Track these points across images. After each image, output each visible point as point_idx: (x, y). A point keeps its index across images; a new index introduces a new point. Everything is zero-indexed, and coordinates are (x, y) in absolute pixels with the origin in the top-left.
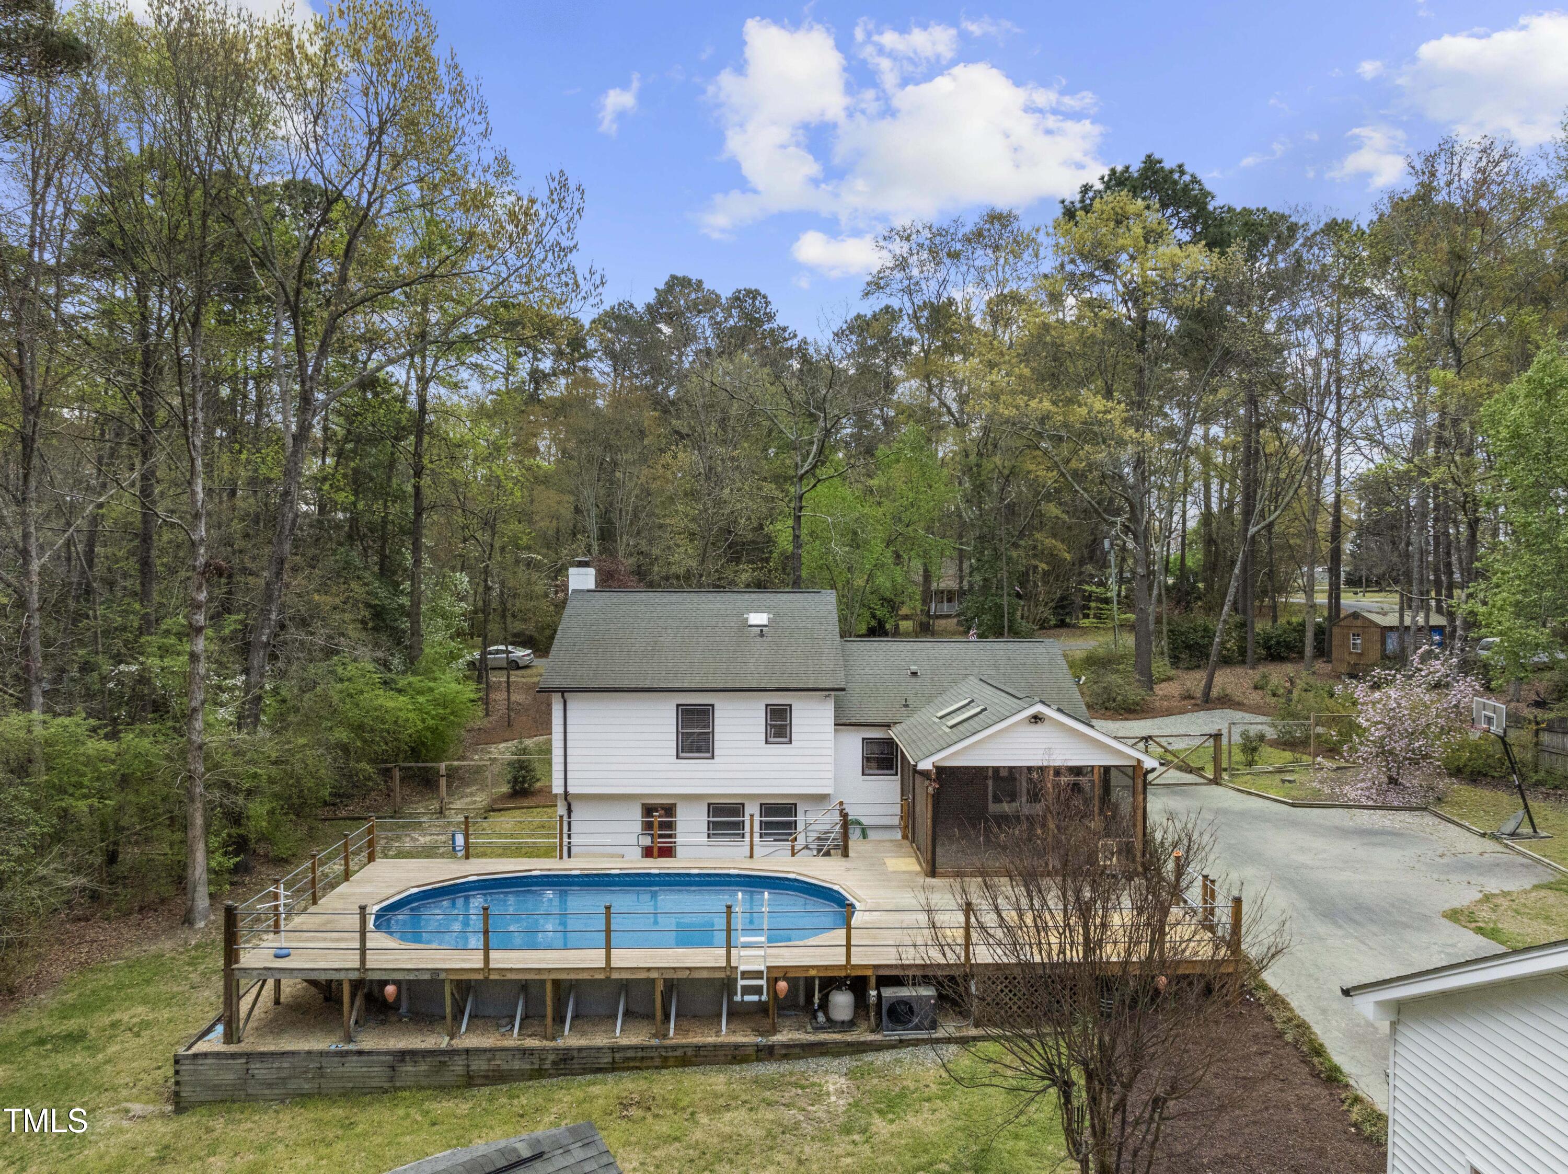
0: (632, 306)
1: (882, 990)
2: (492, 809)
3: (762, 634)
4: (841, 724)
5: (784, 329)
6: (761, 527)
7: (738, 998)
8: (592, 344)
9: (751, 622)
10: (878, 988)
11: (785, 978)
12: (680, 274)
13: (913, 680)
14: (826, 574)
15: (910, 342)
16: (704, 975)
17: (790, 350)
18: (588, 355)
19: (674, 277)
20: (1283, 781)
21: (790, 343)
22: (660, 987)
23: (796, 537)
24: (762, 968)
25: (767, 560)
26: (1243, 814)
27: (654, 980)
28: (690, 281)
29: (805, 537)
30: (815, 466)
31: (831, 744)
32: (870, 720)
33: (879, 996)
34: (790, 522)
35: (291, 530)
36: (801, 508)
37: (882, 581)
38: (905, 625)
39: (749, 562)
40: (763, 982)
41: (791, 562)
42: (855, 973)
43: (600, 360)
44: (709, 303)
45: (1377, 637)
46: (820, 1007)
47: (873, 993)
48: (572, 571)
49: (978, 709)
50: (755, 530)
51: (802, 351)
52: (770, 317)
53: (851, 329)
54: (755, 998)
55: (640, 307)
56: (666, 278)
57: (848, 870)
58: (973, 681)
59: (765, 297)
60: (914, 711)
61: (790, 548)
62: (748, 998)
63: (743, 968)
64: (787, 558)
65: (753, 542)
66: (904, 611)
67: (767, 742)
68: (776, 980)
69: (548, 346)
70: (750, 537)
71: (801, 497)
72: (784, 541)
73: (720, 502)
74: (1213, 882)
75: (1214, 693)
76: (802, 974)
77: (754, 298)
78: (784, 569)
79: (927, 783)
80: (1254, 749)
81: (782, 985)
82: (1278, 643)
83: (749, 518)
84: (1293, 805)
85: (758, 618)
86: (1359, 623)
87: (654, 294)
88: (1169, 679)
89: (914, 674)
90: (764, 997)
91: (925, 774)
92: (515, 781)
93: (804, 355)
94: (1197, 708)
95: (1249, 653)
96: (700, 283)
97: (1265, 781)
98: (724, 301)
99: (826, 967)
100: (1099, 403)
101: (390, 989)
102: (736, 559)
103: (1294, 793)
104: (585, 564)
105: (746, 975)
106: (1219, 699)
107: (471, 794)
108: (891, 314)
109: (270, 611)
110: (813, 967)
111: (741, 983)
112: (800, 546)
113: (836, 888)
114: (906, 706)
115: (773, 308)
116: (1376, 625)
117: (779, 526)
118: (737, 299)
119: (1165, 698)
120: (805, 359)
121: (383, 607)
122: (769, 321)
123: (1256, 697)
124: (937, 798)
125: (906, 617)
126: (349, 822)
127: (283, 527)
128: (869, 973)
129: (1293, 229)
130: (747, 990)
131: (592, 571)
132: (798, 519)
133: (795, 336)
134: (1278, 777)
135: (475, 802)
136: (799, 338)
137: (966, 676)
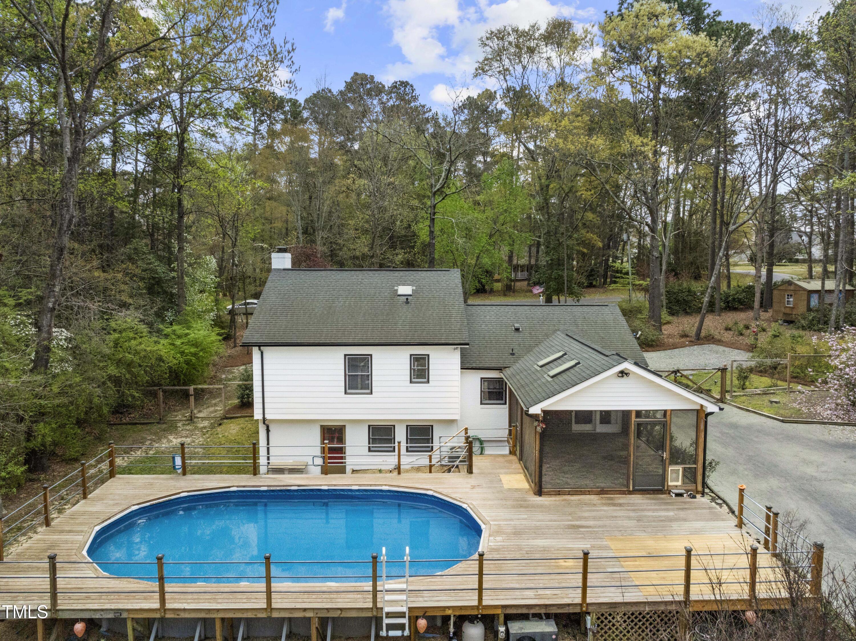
0: (330, 91)
1: (510, 625)
2: (226, 417)
3: (407, 302)
4: (465, 367)
5: (424, 106)
6: (409, 226)
7: (383, 633)
8: (306, 114)
9: (400, 292)
10: (506, 624)
11: (424, 617)
12: (360, 72)
13: (517, 334)
14: (450, 256)
15: (502, 112)
16: (354, 614)
17: (427, 120)
18: (304, 121)
19: (356, 74)
20: (771, 402)
21: (427, 115)
22: (315, 624)
23: (432, 232)
24: (404, 609)
25: (413, 247)
26: (749, 428)
27: (309, 618)
28: (366, 76)
29: (437, 233)
30: (443, 187)
31: (458, 384)
32: (487, 365)
33: (507, 631)
34: (428, 223)
35: (69, 226)
36: (434, 214)
37: (486, 260)
38: (498, 286)
39: (402, 248)
40: (405, 621)
41: (428, 248)
42: (485, 612)
43: (311, 124)
44: (379, 89)
45: (805, 297)
46: (454, 633)
47: (502, 629)
48: (274, 255)
49: (572, 363)
50: (406, 228)
51: (435, 119)
52: (415, 98)
53: (464, 106)
54: (398, 633)
55: (335, 91)
56: (352, 75)
57: (473, 487)
58: (560, 336)
59: (412, 86)
60: (519, 358)
61: (428, 239)
62: (392, 633)
63: (387, 609)
64: (425, 246)
65: (405, 236)
66: (496, 277)
67: (411, 382)
68: (417, 618)
69: (279, 116)
70: (403, 232)
71: (434, 206)
72: (424, 235)
73: (382, 210)
74: (776, 515)
75: (703, 334)
76: (439, 613)
77: (406, 86)
78: (424, 252)
79: (536, 423)
80: (746, 378)
81: (422, 623)
82: (734, 299)
83: (402, 221)
84: (783, 421)
85: (405, 290)
86: (792, 288)
87: (344, 84)
88: (668, 323)
89: (517, 330)
90: (407, 633)
91: (535, 417)
92: (242, 397)
93: (436, 122)
94: (692, 343)
95: (717, 306)
96: (372, 77)
97: (757, 401)
98: (387, 88)
99: (461, 608)
100: (637, 140)
101: (79, 627)
102: (393, 247)
103: (782, 412)
104: (284, 251)
105: (389, 615)
106: (705, 337)
107: (215, 405)
108: (490, 96)
109: (54, 285)
110: (449, 608)
111: (386, 621)
112: (433, 238)
113: (465, 506)
114: (513, 354)
115: (417, 92)
116: (804, 289)
117: (421, 225)
118: (395, 87)
119: (670, 336)
120: (437, 124)
121: (160, 279)
122: (414, 101)
123: (727, 336)
124: (543, 436)
125: (498, 281)
126: (129, 427)
127: (62, 224)
128: (499, 611)
129: (751, 33)
130: (390, 627)
131: (288, 256)
132: (433, 220)
133: (430, 110)
134: (766, 398)
135: (216, 411)
136: (433, 111)
137: (555, 331)
